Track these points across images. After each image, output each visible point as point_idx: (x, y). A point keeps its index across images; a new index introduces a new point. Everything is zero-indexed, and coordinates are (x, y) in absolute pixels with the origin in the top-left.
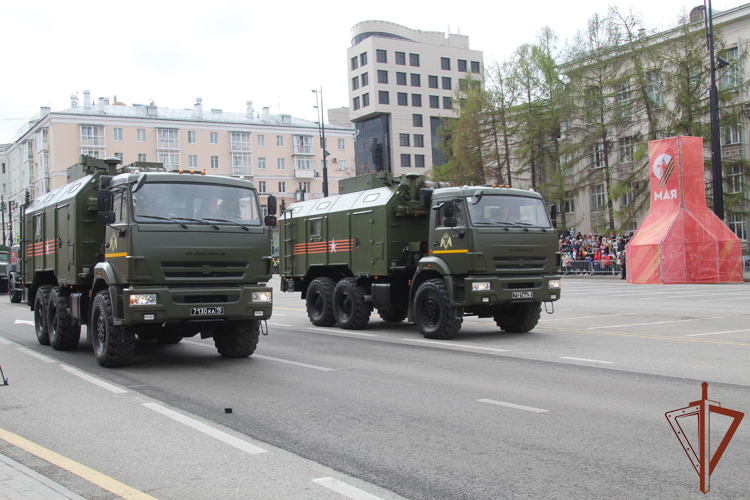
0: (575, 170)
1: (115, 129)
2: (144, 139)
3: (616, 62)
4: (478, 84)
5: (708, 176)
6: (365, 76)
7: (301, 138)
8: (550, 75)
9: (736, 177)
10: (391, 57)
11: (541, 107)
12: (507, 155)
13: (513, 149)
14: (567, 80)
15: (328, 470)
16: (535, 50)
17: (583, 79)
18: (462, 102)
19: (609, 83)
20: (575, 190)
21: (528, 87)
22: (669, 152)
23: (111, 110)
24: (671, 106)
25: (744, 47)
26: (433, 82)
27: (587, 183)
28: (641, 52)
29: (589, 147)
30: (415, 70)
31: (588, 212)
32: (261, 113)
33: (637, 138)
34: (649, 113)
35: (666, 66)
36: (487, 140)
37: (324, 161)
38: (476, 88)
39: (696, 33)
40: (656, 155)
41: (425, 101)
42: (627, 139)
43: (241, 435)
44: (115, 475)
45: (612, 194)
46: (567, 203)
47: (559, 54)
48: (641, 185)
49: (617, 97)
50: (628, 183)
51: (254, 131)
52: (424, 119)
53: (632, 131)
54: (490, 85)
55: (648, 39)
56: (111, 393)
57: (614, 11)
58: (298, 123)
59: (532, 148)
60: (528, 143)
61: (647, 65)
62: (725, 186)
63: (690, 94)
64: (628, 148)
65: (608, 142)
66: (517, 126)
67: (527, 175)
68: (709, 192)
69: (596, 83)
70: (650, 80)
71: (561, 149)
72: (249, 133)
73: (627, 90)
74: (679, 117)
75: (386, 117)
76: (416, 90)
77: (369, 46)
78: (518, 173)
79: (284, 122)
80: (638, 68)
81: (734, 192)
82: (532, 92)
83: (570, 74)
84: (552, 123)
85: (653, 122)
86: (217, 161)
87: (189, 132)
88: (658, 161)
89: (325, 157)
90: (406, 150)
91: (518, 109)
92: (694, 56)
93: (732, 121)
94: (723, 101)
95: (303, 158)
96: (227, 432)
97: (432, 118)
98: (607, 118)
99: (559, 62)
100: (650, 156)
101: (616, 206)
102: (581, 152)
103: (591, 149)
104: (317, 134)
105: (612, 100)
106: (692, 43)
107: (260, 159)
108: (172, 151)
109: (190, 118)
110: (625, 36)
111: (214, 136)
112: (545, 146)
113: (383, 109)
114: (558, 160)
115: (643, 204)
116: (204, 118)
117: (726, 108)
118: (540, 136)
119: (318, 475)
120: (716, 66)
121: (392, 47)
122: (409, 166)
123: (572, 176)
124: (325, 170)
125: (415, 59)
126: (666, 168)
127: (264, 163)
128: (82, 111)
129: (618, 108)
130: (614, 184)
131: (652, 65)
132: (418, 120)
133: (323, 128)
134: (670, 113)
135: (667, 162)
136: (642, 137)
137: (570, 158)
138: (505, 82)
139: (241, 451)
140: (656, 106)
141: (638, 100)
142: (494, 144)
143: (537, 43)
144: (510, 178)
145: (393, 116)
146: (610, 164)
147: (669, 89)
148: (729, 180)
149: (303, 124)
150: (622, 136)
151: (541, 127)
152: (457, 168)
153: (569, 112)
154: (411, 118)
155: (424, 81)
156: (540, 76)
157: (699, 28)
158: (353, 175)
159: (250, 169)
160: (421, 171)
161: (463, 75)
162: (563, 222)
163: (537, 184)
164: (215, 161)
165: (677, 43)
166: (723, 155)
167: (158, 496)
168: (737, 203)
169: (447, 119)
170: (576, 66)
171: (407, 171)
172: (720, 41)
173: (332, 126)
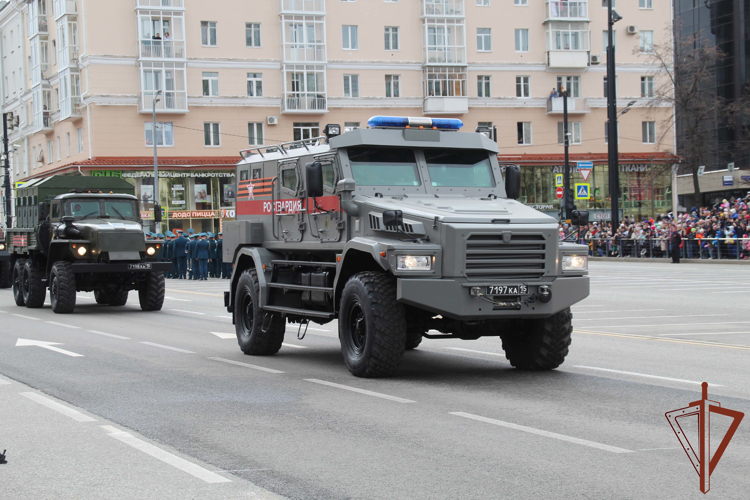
37: (610, 33)
86: (395, 37)
89: (611, 24)
95: (564, 28)
107: (481, 30)
108: (309, 17)
124: (611, 51)
127: (488, 40)
158: (670, 59)
159: (460, 51)
164: (391, 37)
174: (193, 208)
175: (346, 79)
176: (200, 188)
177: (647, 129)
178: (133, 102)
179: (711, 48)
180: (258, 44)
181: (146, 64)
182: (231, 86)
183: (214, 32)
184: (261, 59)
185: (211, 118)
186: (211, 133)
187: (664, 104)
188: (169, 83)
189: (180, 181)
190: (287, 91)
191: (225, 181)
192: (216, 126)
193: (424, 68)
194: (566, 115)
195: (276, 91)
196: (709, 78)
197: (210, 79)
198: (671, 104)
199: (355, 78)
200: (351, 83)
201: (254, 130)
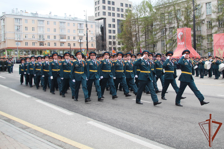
0: (157, 35)
1: (25, 20)
2: (34, 23)
3: (169, 7)
5: (192, 39)
6: (99, 7)
7: (80, 24)
9: (199, 39)
10: (107, 2)
11: (148, 18)
12: (138, 31)
13: (140, 29)
14: (155, 11)
15: (92, 119)
16: (147, 2)
17: (160, 11)
18: (126, 16)
19: (166, 12)
20: (157, 41)
21: (145, 12)
22: (182, 32)
23: (24, 14)
24: (183, 19)
25: (202, 5)
26: (118, 9)
27: (160, 39)
28: (175, 4)
29: (161, 29)
30: (113, 6)
31: (160, 48)
32: (69, 17)
33: (174, 28)
34: (177, 21)
35: (182, 8)
36: (133, 27)
37: (87, 31)
38: (130, 12)
40: (179, 32)
41: (116, 15)
42: (171, 28)
43: (65, 109)
45: (167, 43)
46: (155, 45)
47: (153, 4)
48: (175, 40)
49: (169, 16)
50: (171, 40)
51: (67, 22)
52: (115, 20)
53: (173, 26)
54: (134, 12)
55: (177, 1)
56: (26, 97)
58: (79, 20)
60: (144, 28)
61: (177, 8)
62: (196, 41)
63: (188, 16)
64: (171, 30)
65: (166, 28)
66: (142, 23)
67: (144, 37)
68: (192, 43)
69: (163, 12)
70: (177, 12)
71: (153, 30)
72: (65, 22)
73: (171, 14)
74: (185, 22)
75: (105, 19)
76: (113, 12)
78: (142, 36)
79: (74, 20)
80: (175, 9)
81: (199, 43)
82: (146, 14)
83: (156, 9)
84: (151, 22)
85: (178, 24)
86: (56, 30)
87: (48, 21)
88: (179, 34)
89: (87, 30)
90: (110, 29)
91: (142, 18)
92: (189, 6)
93: (198, 24)
94: (196, 19)
95: (80, 30)
96: (61, 109)
97: (118, 20)
98: (166, 22)
99: (153, 6)
100: (177, 33)
101: (168, 46)
102: (159, 31)
103: (161, 30)
104: (85, 23)
105: (167, 17)
106: (188, 3)
108: (42, 27)
109: (48, 18)
111: (55, 23)
112: (149, 29)
113: (104, 17)
114: (152, 33)
115: (175, 45)
116: (52, 17)
118: (148, 26)
119: (89, 121)
120: (195, 9)
122: (111, 33)
123: (156, 38)
124: (87, 34)
125: (113, 3)
126: (181, 36)
127: (69, 31)
128: (15, 14)
129: (169, 19)
130: (167, 40)
131: (178, 8)
132: (114, 20)
133: (87, 22)
134: (183, 21)
136: (175, 27)
137: (156, 32)
138: (139, 10)
139: (66, 114)
140: (179, 19)
141: (174, 17)
142: (135, 28)
144: (139, 38)
145: (106, 19)
146: (166, 35)
147: (183, 14)
150: (170, 27)
151: (148, 23)
152: (125, 34)
153: (156, 20)
154: (112, 20)
155: (116, 9)
156: (148, 9)
158: (95, 35)
159: (65, 33)
160: (114, 35)
161: (127, 8)
162: (154, 50)
163: (147, 39)
164: (55, 30)
165: (185, 2)
166: (196, 33)
167: (43, 128)
168: (199, 46)
169: (122, 20)
170: (158, 7)
171: (110, 34)
172: (196, 3)
173: (89, 21)
174: (23, 55)
175: (48, 36)
176: (25, 52)
177: (92, 45)
178: (14, 39)
179: (100, 33)
180: (34, 30)
181: (16, 33)
182: (30, 37)
183: (27, 29)
184: (35, 32)
185: (27, 42)
186: (27, 44)
187: (94, 41)
188: (20, 36)
189: (21, 51)
190: (39, 38)
191: (29, 51)
192: (27, 43)
193: (60, 35)
194: (81, 42)
195: (37, 38)
196: (100, 38)
197: (26, 36)
198: (95, 41)
199: (49, 36)
200: (49, 37)
201: (34, 43)
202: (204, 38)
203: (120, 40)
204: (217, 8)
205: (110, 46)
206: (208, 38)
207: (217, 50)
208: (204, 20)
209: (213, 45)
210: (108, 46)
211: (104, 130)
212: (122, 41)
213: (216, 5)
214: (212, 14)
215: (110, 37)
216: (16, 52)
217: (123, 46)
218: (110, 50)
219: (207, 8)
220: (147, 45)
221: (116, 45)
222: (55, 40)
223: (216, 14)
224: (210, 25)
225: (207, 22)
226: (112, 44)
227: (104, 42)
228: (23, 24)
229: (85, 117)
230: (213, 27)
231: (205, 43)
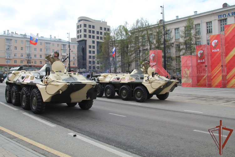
0: (132, 56)
1: (15, 40)
2: (23, 43)
3: (143, 31)
4: (109, 34)
5: (163, 60)
6: (81, 30)
7: (64, 45)
8: (127, 33)
9: (169, 60)
10: (87, 26)
11: (124, 41)
13: (117, 51)
14: (131, 35)
15: (72, 131)
16: (123, 26)
17: (135, 35)
18: (105, 38)
19: (140, 36)
20: (132, 61)
21: (121, 35)
22: (154, 53)
23: (14, 35)
24: (155, 42)
25: (171, 30)
26: (98, 33)
27: (135, 60)
28: (148, 29)
29: (135, 51)
30: (93, 30)
32: (53, 38)
33: (147, 50)
34: (150, 44)
35: (154, 33)
37: (70, 51)
39: (161, 26)
40: (151, 54)
41: (96, 37)
42: (144, 49)
43: (49, 122)
44: (16, 132)
45: (140, 63)
46: (130, 65)
47: (129, 28)
49: (142, 39)
50: (144, 60)
51: (52, 43)
52: (95, 42)
53: (146, 48)
54: (112, 34)
55: (150, 26)
56: (14, 110)
57: (142, 19)
58: (63, 41)
59: (122, 50)
61: (150, 32)
62: (166, 62)
63: (159, 40)
64: (144, 52)
65: (140, 50)
66: (118, 45)
67: (120, 57)
68: (163, 63)
69: (138, 36)
70: (150, 36)
71: (129, 51)
72: (50, 43)
73: (145, 38)
74: (157, 45)
75: (86, 41)
76: (93, 35)
77: (82, 23)
78: (118, 56)
79: (60, 41)
80: (147, 33)
81: (168, 64)
82: (122, 37)
83: (131, 33)
84: (127, 45)
85: (151, 46)
88: (152, 55)
90: (90, 49)
91: (119, 41)
92: (160, 31)
93: (168, 47)
94: (166, 42)
95: (64, 50)
96: (45, 121)
97: (97, 42)
98: (140, 44)
99: (129, 30)
100: (150, 54)
102: (134, 52)
104: (68, 44)
105: (141, 40)
106: (160, 28)
107: (53, 50)
108: (30, 47)
110: (145, 25)
111: (41, 43)
112: (125, 50)
113: (85, 39)
114: (128, 54)
116: (39, 39)
117: (167, 44)
118: (124, 48)
119: (69, 132)
120: (165, 34)
121: (88, 24)
122: (91, 53)
123: (131, 58)
124: (70, 54)
125: (93, 27)
126: (153, 57)
128: (6, 35)
129: (142, 42)
130: (141, 61)
131: (151, 32)
132: (93, 42)
133: (69, 43)
134: (154, 44)
135: (154, 56)
137: (131, 54)
138: (116, 34)
139: (49, 126)
140: (152, 42)
141: (147, 40)
143: (124, 25)
144: (116, 58)
146: (140, 56)
147: (154, 38)
148: (167, 61)
149: (64, 41)
150: (143, 49)
151: (124, 45)
152: (103, 54)
153: (131, 42)
155: (96, 32)
156: (124, 33)
157: (162, 25)
158: (77, 55)
159: (50, 52)
160: (94, 55)
161: (105, 32)
162: (129, 69)
163: (123, 60)
164: (41, 50)
165: (157, 28)
166: (166, 55)
167: (28, 138)
168: (169, 66)
169: (101, 42)
170: (133, 31)
171: (90, 55)
172: (166, 28)
173: (72, 42)
177: (74, 64)
178: (5, 57)
179: (82, 54)
180: (23, 50)
181: (7, 52)
182: (18, 56)
183: (16, 48)
184: (23, 52)
185: (16, 60)
186: (15, 62)
187: (76, 61)
188: (10, 55)
193: (45, 54)
195: (25, 57)
196: (81, 58)
197: (16, 54)
200: (35, 56)
201: (22, 61)
202: (173, 59)
203: (99, 60)
204: (185, 33)
205: (90, 65)
206: (177, 60)
207: (185, 70)
208: (173, 43)
209: (181, 65)
210: (88, 65)
211: (83, 141)
212: (100, 61)
213: (184, 31)
214: (180, 38)
215: (90, 57)
216: (6, 69)
217: (101, 65)
218: (90, 69)
219: (175, 33)
220: (123, 64)
221: (95, 64)
222: (41, 59)
223: (183, 38)
224: (178, 48)
225: (176, 45)
226: (92, 63)
227: (84, 61)
228: (13, 44)
229: (66, 129)
230: (181, 50)
231: (174, 63)
